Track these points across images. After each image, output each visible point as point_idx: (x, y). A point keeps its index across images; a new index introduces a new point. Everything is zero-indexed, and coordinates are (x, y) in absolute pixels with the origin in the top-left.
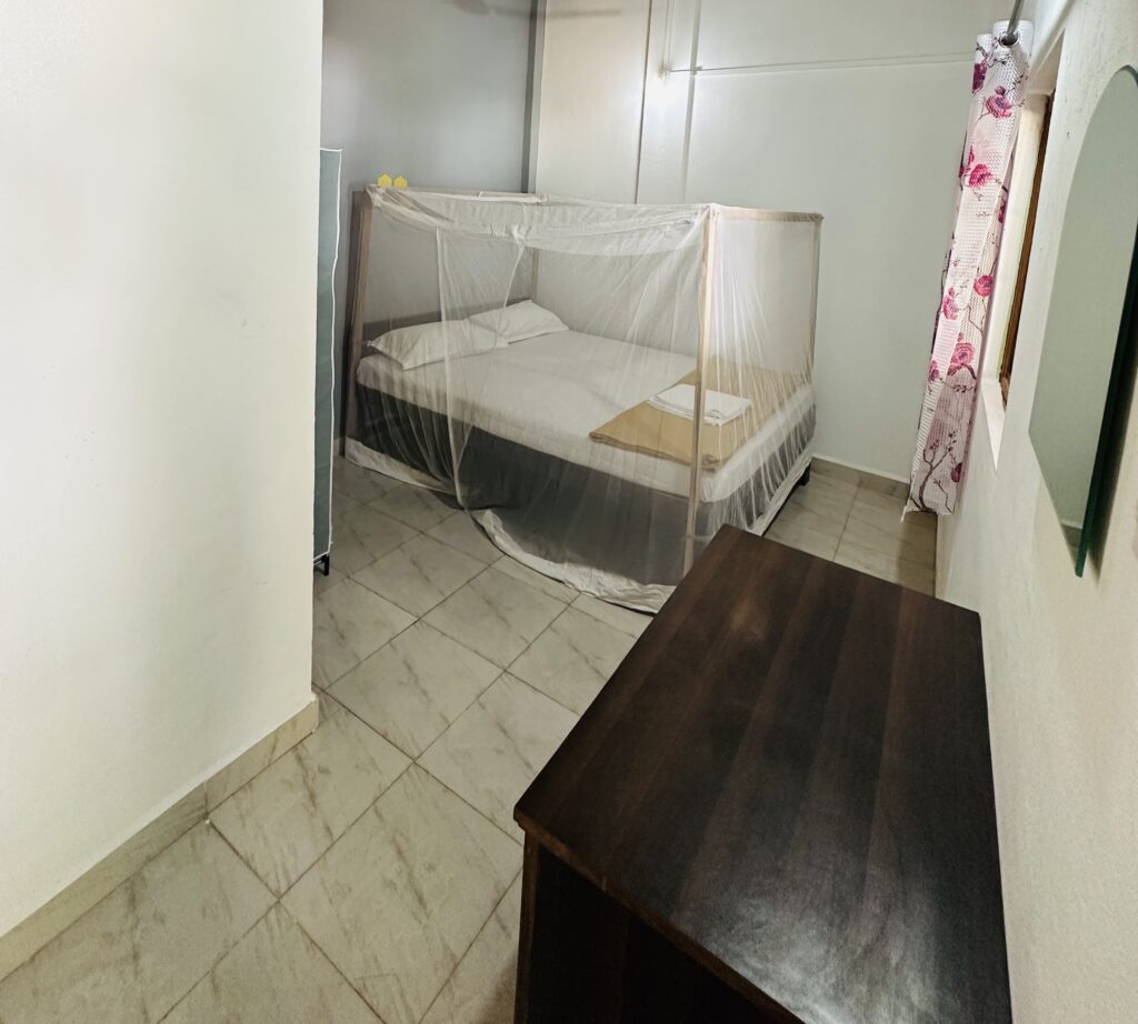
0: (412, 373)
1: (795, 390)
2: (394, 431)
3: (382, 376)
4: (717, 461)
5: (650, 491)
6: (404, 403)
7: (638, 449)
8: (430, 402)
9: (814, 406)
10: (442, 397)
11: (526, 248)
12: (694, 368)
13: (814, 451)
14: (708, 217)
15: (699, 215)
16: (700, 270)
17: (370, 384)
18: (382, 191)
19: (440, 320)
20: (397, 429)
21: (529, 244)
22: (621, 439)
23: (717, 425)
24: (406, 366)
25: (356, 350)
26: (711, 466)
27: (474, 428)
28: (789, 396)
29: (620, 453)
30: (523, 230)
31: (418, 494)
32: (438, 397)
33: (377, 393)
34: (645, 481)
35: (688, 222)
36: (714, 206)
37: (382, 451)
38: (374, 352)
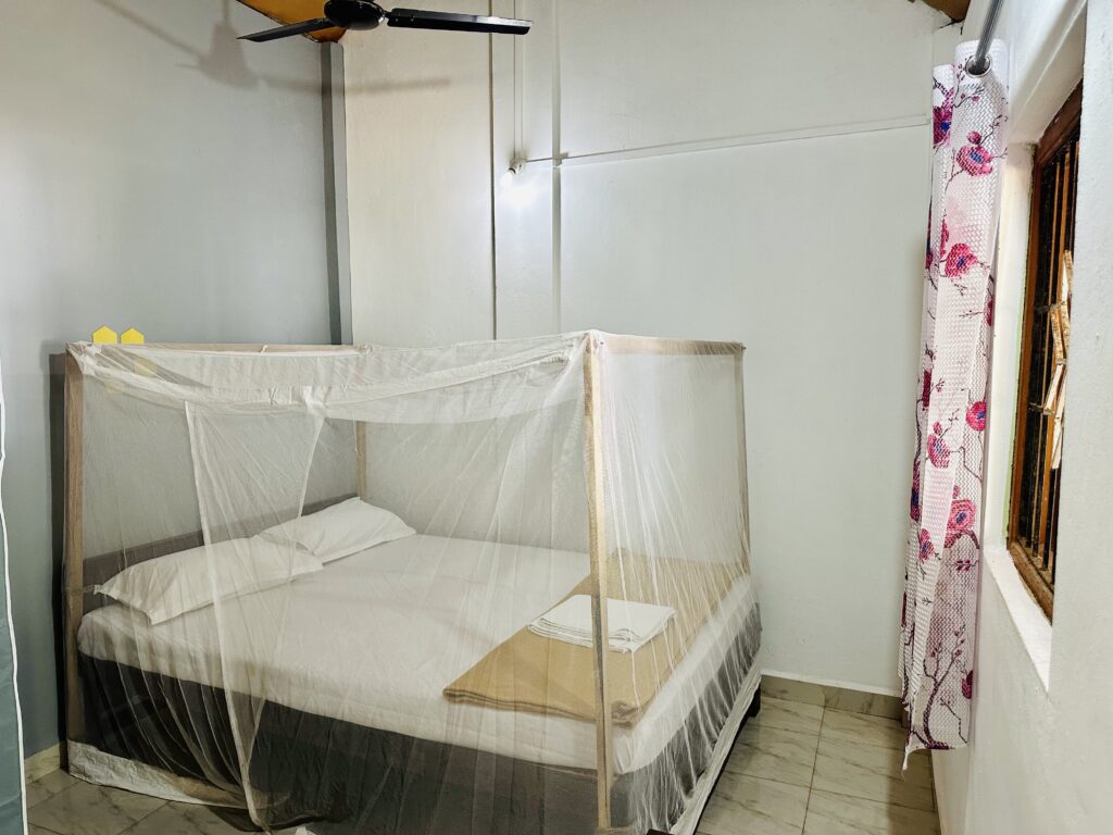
0: (164, 629)
1: (729, 586)
2: (144, 723)
3: (117, 639)
4: (634, 710)
5: (539, 768)
6: (155, 677)
7: (516, 706)
8: (196, 671)
9: (757, 605)
10: (214, 661)
11: (327, 420)
12: (587, 573)
13: (764, 667)
14: (588, 350)
15: (574, 349)
16: (583, 427)
17: (100, 653)
18: (94, 350)
19: (202, 543)
20: (148, 719)
21: (331, 414)
22: (492, 693)
23: (630, 651)
24: (157, 616)
25: (74, 602)
26: (626, 718)
27: (267, 701)
28: (723, 595)
29: (490, 714)
30: (320, 393)
31: (189, 816)
32: (208, 663)
33: (111, 666)
34: (530, 752)
35: (561, 361)
36: (594, 334)
37: (129, 756)
38: (102, 602)
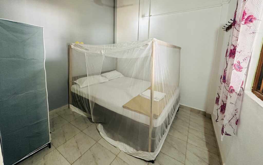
0: (81, 89)
2: (79, 103)
3: (75, 89)
4: (157, 116)
5: (138, 123)
6: (80, 96)
7: (135, 111)
8: (85, 96)
9: (180, 93)
10: (88, 95)
11: (105, 56)
12: (150, 86)
13: (180, 103)
14: (153, 42)
15: (150, 42)
17: (73, 91)
22: (130, 108)
23: (157, 101)
24: (81, 87)
25: (70, 83)
27: (95, 103)
28: (175, 91)
29: (130, 111)
30: (104, 51)
33: (75, 93)
34: (137, 120)
35: (147, 45)
37: (77, 107)
